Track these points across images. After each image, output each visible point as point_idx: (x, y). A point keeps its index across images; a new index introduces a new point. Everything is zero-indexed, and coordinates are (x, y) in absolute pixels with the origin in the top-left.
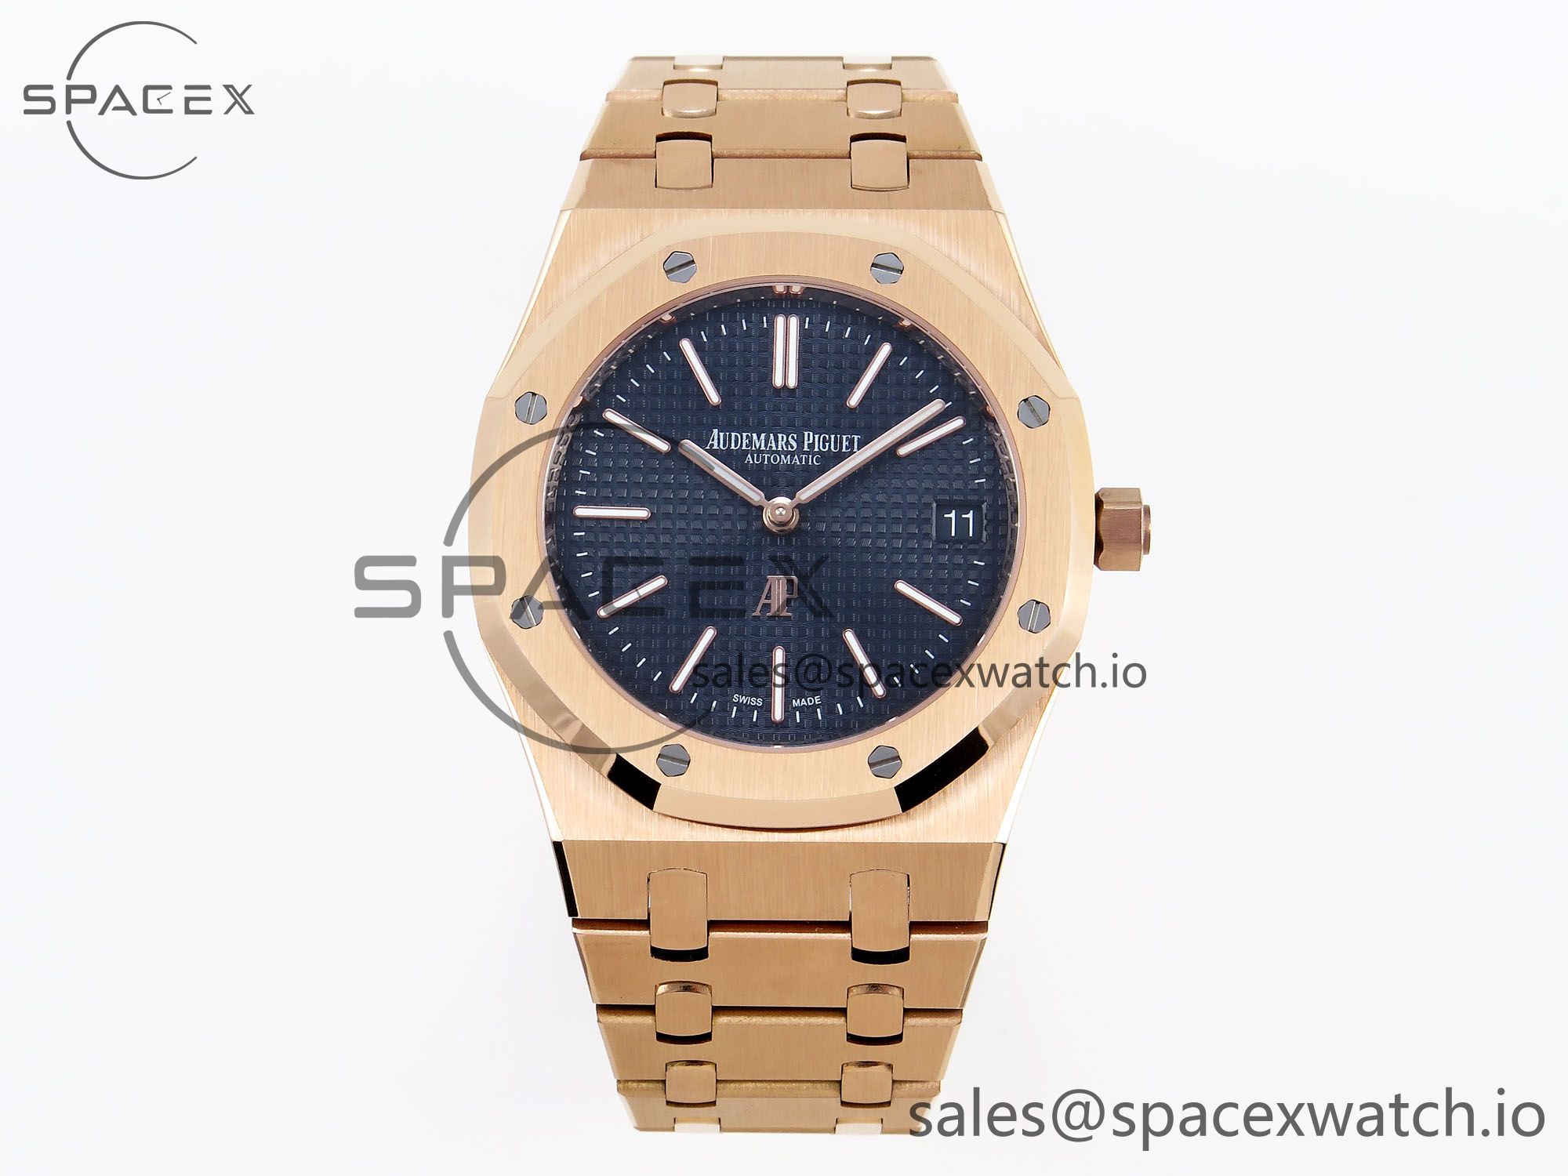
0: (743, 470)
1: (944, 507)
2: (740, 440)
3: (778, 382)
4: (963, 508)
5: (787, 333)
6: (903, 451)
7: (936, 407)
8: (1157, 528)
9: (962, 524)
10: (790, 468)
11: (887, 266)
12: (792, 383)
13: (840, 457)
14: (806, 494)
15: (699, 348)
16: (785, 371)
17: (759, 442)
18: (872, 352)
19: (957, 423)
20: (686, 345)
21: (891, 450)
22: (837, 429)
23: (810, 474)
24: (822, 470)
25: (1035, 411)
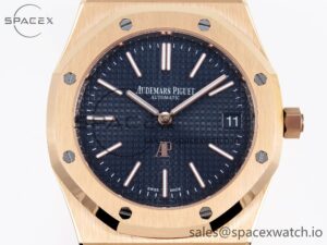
0: (150, 102)
1: (226, 115)
2: (149, 91)
3: (163, 68)
4: (233, 116)
5: (166, 50)
6: (211, 94)
7: (223, 77)
8: (306, 122)
9: (233, 122)
10: (168, 100)
11: (205, 24)
12: (169, 68)
13: (187, 97)
14: (174, 111)
15: (133, 55)
16: (166, 63)
17: (156, 91)
18: (199, 57)
19: (231, 83)
20: (128, 54)
21: (207, 94)
22: (186, 86)
23: (176, 103)
24: (180, 102)
25: (261, 79)
